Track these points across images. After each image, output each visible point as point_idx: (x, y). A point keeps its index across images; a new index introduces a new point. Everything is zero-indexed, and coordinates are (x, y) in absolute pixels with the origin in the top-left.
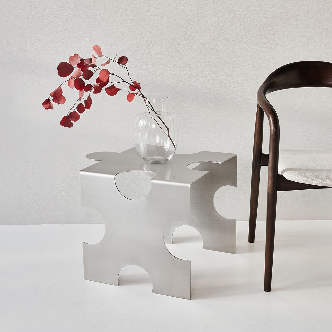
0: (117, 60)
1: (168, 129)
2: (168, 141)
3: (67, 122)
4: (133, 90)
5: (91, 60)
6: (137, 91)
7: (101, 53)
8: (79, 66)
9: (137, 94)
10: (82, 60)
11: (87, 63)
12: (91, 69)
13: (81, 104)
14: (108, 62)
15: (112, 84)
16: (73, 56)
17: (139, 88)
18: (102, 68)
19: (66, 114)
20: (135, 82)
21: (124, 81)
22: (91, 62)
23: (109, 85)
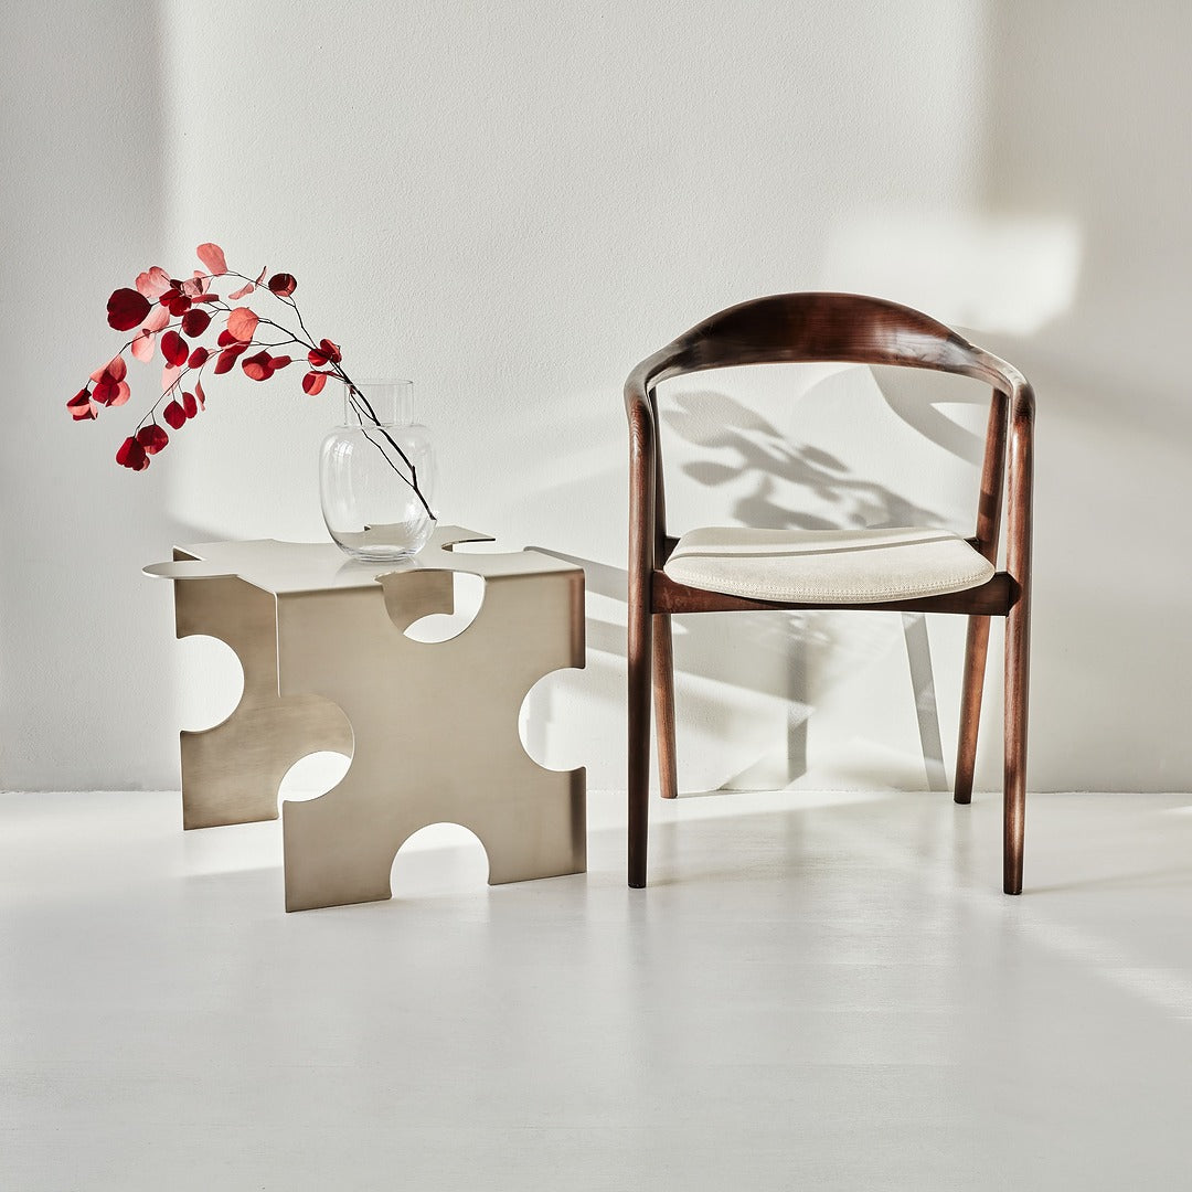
0: (266, 281)
1: (413, 469)
2: (414, 500)
3: (134, 453)
4: (317, 364)
5: (198, 282)
6: (328, 366)
7: (223, 263)
8: (164, 300)
9: (330, 373)
10: (176, 284)
11: (189, 291)
12: (202, 306)
13: (175, 404)
14: (248, 290)
15: (261, 349)
16: (148, 272)
17: (336, 359)
18: (234, 305)
19: (133, 433)
20: (324, 343)
21: (296, 340)
22: (201, 290)
23: (251, 352)
